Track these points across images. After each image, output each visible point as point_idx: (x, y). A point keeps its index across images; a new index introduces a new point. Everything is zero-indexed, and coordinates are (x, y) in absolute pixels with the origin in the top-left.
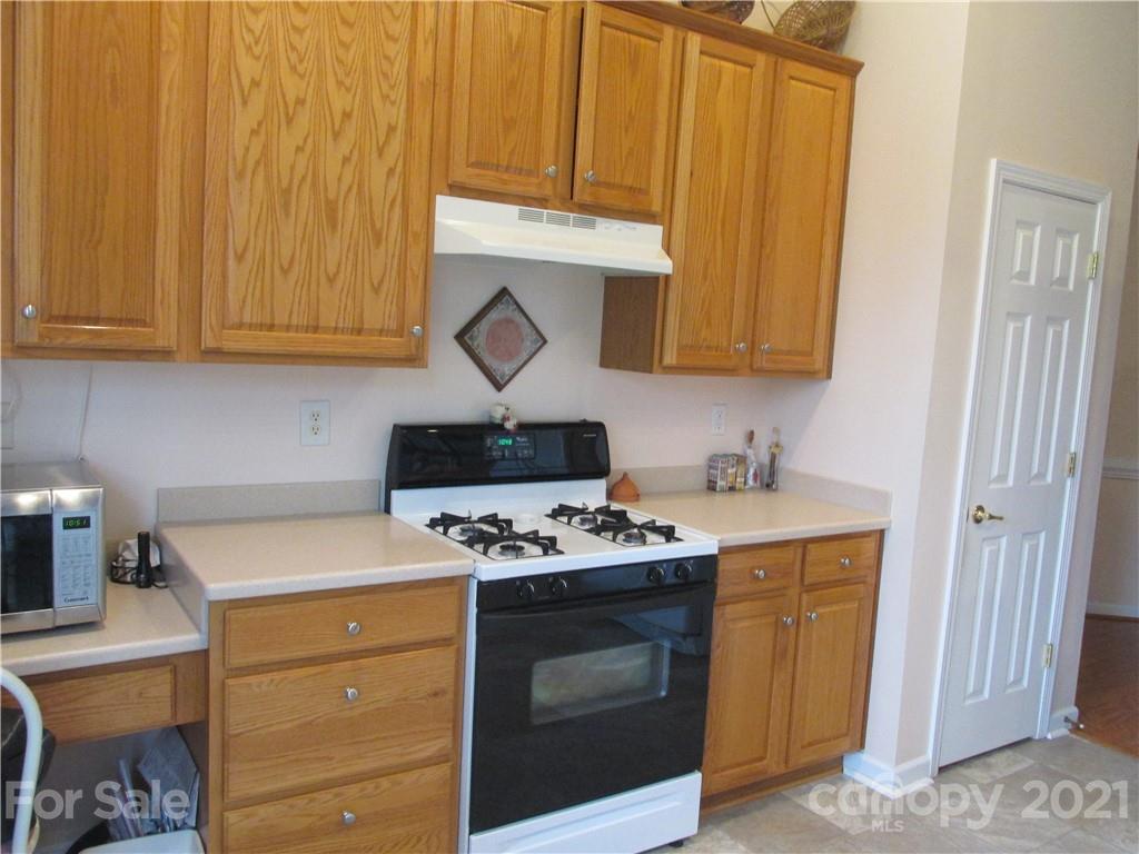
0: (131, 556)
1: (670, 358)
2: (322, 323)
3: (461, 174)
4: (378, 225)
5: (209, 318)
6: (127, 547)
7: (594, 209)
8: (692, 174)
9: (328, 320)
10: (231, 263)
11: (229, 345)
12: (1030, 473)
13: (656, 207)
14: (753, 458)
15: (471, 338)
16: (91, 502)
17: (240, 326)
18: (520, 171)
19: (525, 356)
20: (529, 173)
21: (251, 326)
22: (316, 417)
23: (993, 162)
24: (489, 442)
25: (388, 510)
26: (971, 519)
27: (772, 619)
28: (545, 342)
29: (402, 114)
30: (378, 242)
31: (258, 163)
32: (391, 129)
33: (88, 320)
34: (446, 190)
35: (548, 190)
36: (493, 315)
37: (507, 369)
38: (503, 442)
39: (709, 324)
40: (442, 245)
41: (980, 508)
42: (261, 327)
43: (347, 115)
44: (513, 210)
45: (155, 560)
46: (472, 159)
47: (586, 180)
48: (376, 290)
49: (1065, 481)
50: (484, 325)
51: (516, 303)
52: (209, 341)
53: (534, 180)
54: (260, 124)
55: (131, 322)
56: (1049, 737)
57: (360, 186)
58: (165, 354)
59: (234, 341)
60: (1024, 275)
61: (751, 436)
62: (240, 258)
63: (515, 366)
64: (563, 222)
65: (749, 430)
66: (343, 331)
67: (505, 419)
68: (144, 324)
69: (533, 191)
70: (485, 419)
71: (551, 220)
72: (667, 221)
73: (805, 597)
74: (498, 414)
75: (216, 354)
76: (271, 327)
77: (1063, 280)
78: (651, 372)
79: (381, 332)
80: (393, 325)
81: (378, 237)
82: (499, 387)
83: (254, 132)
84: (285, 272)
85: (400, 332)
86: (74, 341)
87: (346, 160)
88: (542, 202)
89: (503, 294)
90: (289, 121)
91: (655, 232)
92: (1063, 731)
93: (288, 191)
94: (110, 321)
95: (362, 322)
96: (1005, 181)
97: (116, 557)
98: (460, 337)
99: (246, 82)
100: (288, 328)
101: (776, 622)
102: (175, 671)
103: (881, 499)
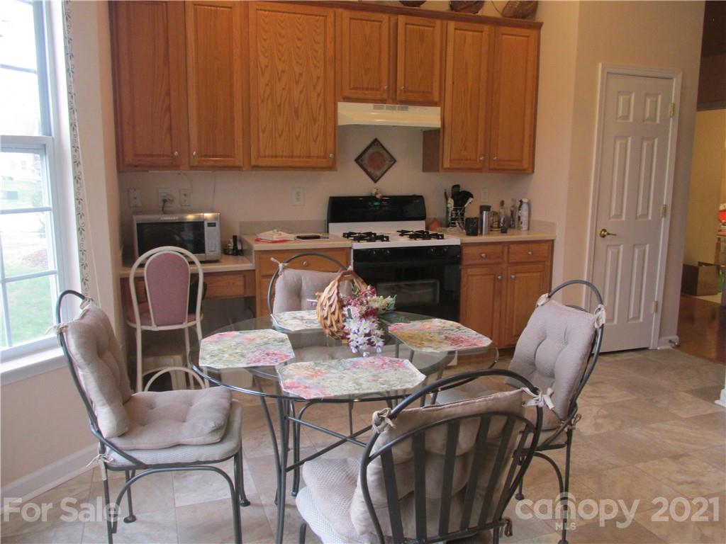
0: (231, 246)
1: (447, 165)
2: (295, 154)
3: (347, 93)
4: (315, 115)
5: (254, 154)
6: (230, 242)
7: (407, 102)
8: (453, 83)
9: (297, 153)
10: (261, 134)
11: (261, 164)
12: (636, 214)
13: (436, 99)
14: (503, 213)
15: (361, 160)
16: (216, 218)
17: (265, 156)
18: (372, 89)
19: (385, 168)
20: (377, 90)
21: (268, 157)
22: (298, 194)
23: (600, 65)
24: (370, 203)
25: (328, 232)
26: (599, 235)
27: (492, 277)
28: (395, 161)
29: (322, 71)
30: (315, 123)
31: (269, 96)
32: (318, 78)
33: (213, 156)
34: (342, 100)
35: (385, 96)
36: (371, 151)
37: (378, 173)
38: (376, 204)
39: (465, 149)
40: (341, 122)
41: (604, 230)
42: (272, 157)
43: (301, 75)
44: (371, 105)
45: (239, 247)
46: (352, 86)
47: (401, 90)
48: (315, 141)
49: (661, 220)
50: (367, 155)
51: (382, 145)
52: (253, 163)
53: (379, 92)
54: (269, 82)
55: (228, 156)
56: (658, 348)
57: (307, 101)
58: (239, 168)
59: (263, 162)
60: (626, 117)
61: (502, 203)
62: (264, 132)
63: (381, 172)
64: (393, 109)
65: (500, 200)
66: (303, 157)
67: (377, 194)
68: (231, 157)
69: (378, 97)
70: (369, 195)
71: (387, 109)
72: (442, 104)
73: (509, 268)
74: (374, 192)
75: (256, 167)
76: (276, 157)
77: (653, 118)
78: (438, 171)
79: (318, 157)
80: (322, 154)
81: (315, 120)
82: (375, 181)
83: (267, 85)
84: (280, 136)
85: (325, 157)
86: (209, 164)
87: (301, 92)
88: (383, 101)
89: (376, 142)
90: (280, 79)
91: (437, 110)
92: (668, 347)
93: (280, 105)
94: (220, 156)
95: (310, 154)
96: (608, 73)
97: (226, 246)
98: (357, 160)
99: (263, 66)
100: (282, 157)
101: (494, 278)
102: (244, 276)
103: (552, 226)
